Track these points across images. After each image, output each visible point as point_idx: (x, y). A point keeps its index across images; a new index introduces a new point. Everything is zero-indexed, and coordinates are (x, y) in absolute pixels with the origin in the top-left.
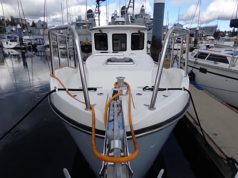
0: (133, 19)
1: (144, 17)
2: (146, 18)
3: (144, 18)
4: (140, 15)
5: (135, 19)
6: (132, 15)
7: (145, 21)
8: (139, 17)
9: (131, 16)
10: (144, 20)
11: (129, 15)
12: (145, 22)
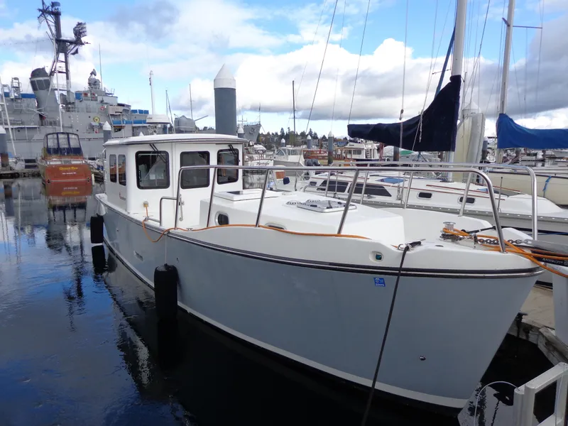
0: (70, 103)
1: (100, 99)
2: (105, 101)
3: (102, 102)
4: (89, 95)
5: (77, 102)
6: (65, 93)
7: (104, 109)
8: (86, 98)
9: (62, 95)
10: (100, 105)
11: (57, 94)
12: (105, 111)
